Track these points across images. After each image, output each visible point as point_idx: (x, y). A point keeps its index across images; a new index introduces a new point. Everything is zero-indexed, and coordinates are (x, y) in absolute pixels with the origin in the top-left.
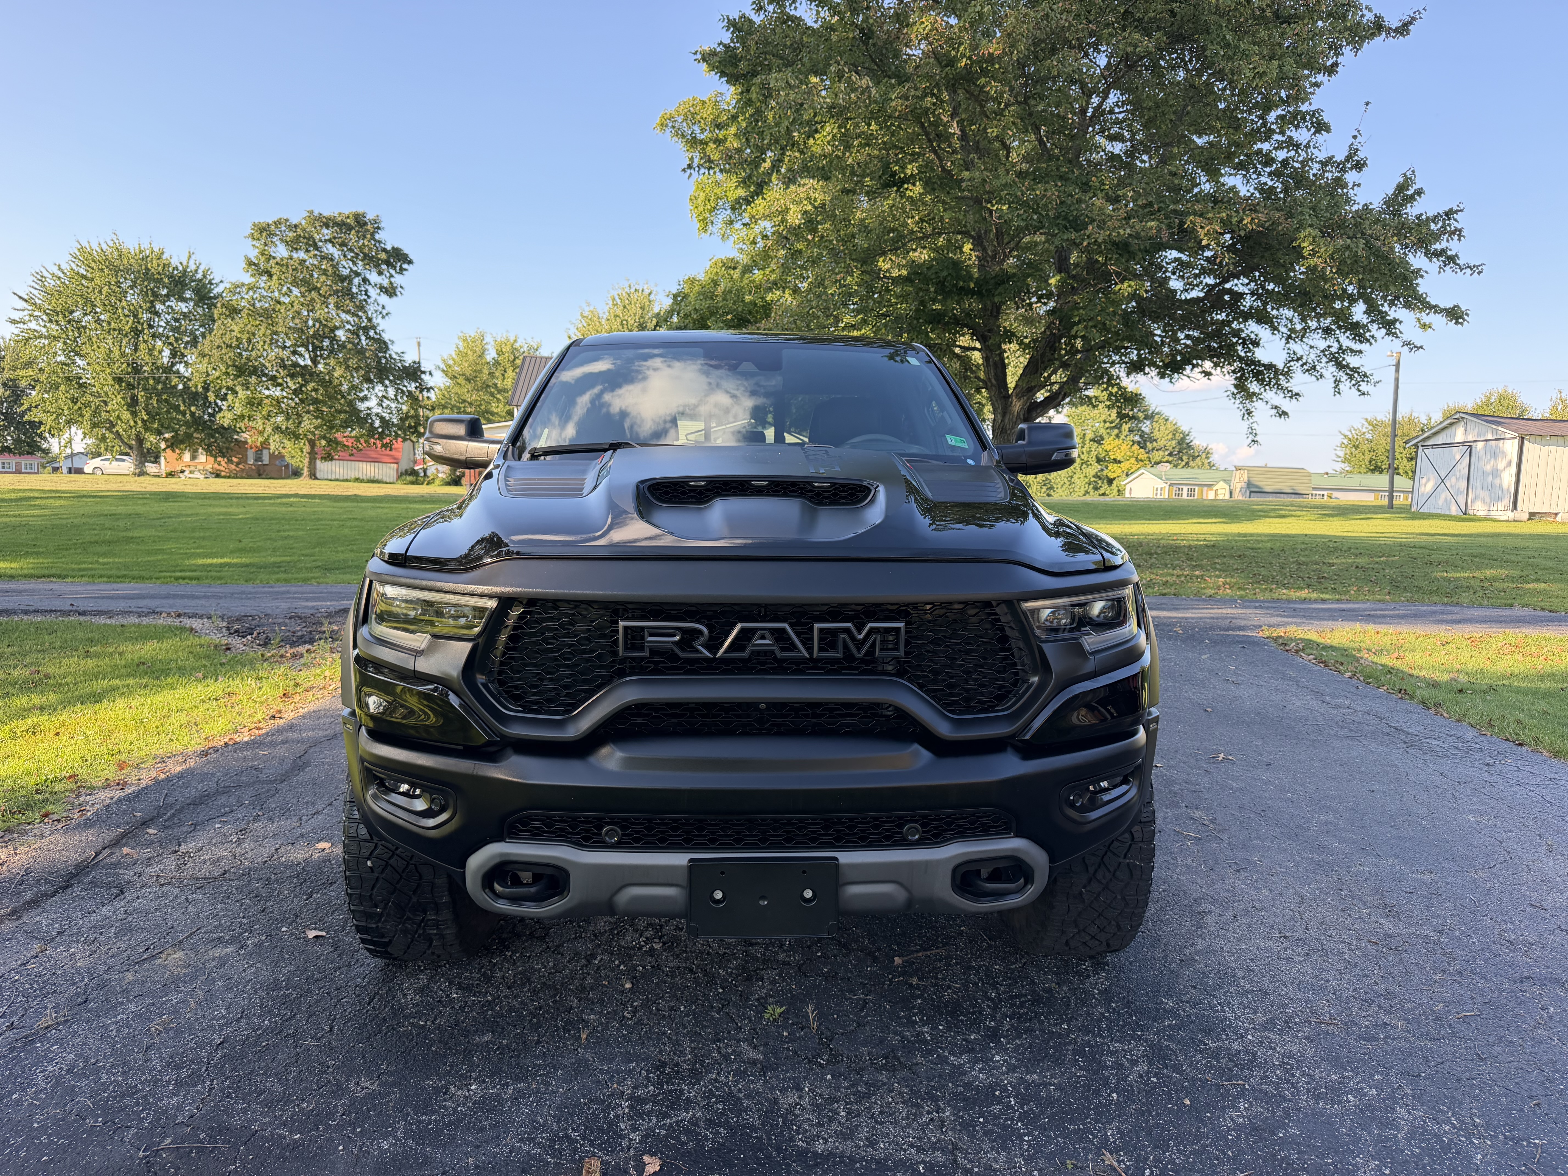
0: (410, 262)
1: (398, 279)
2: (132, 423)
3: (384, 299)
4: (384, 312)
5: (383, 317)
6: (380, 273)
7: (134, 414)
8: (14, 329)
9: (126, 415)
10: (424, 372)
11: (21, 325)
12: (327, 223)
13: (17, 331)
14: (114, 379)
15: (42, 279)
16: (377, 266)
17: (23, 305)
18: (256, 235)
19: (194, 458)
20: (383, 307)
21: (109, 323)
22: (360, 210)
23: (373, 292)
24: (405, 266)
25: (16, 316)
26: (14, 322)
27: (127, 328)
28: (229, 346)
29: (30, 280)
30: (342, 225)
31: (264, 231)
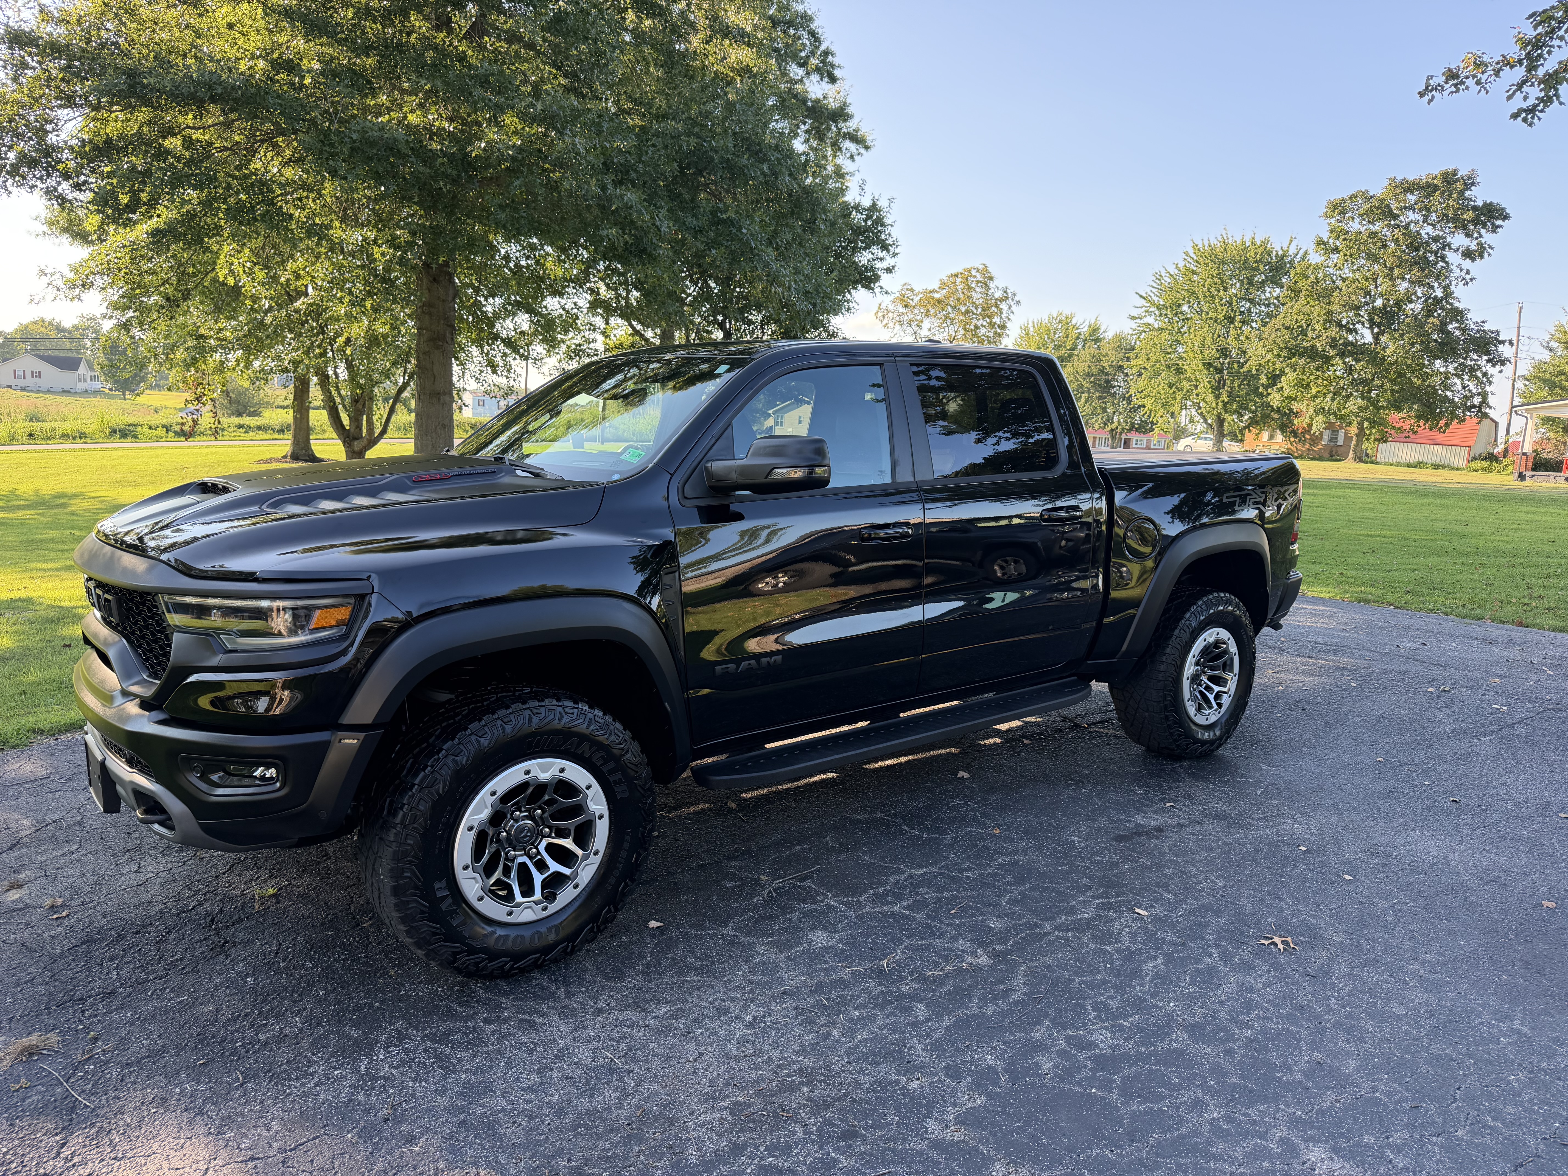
0: (1506, 217)
1: (1488, 238)
2: (1214, 405)
3: (1467, 264)
4: (1468, 277)
5: (1466, 284)
6: (1468, 235)
7: (1217, 397)
8: (1133, 324)
9: (1210, 398)
10: (1502, 342)
11: (1138, 321)
12: (1411, 187)
13: (1134, 326)
14: (1204, 364)
15: (1159, 278)
16: (1464, 227)
17: (1143, 302)
18: (1330, 213)
19: (1271, 437)
20: (1468, 272)
21: (1208, 313)
22: (1450, 168)
23: (1453, 258)
24: (1499, 222)
25: (1135, 312)
26: (1133, 318)
27: (1220, 316)
28: (1287, 328)
29: (1150, 279)
30: (1427, 189)
31: (1339, 208)
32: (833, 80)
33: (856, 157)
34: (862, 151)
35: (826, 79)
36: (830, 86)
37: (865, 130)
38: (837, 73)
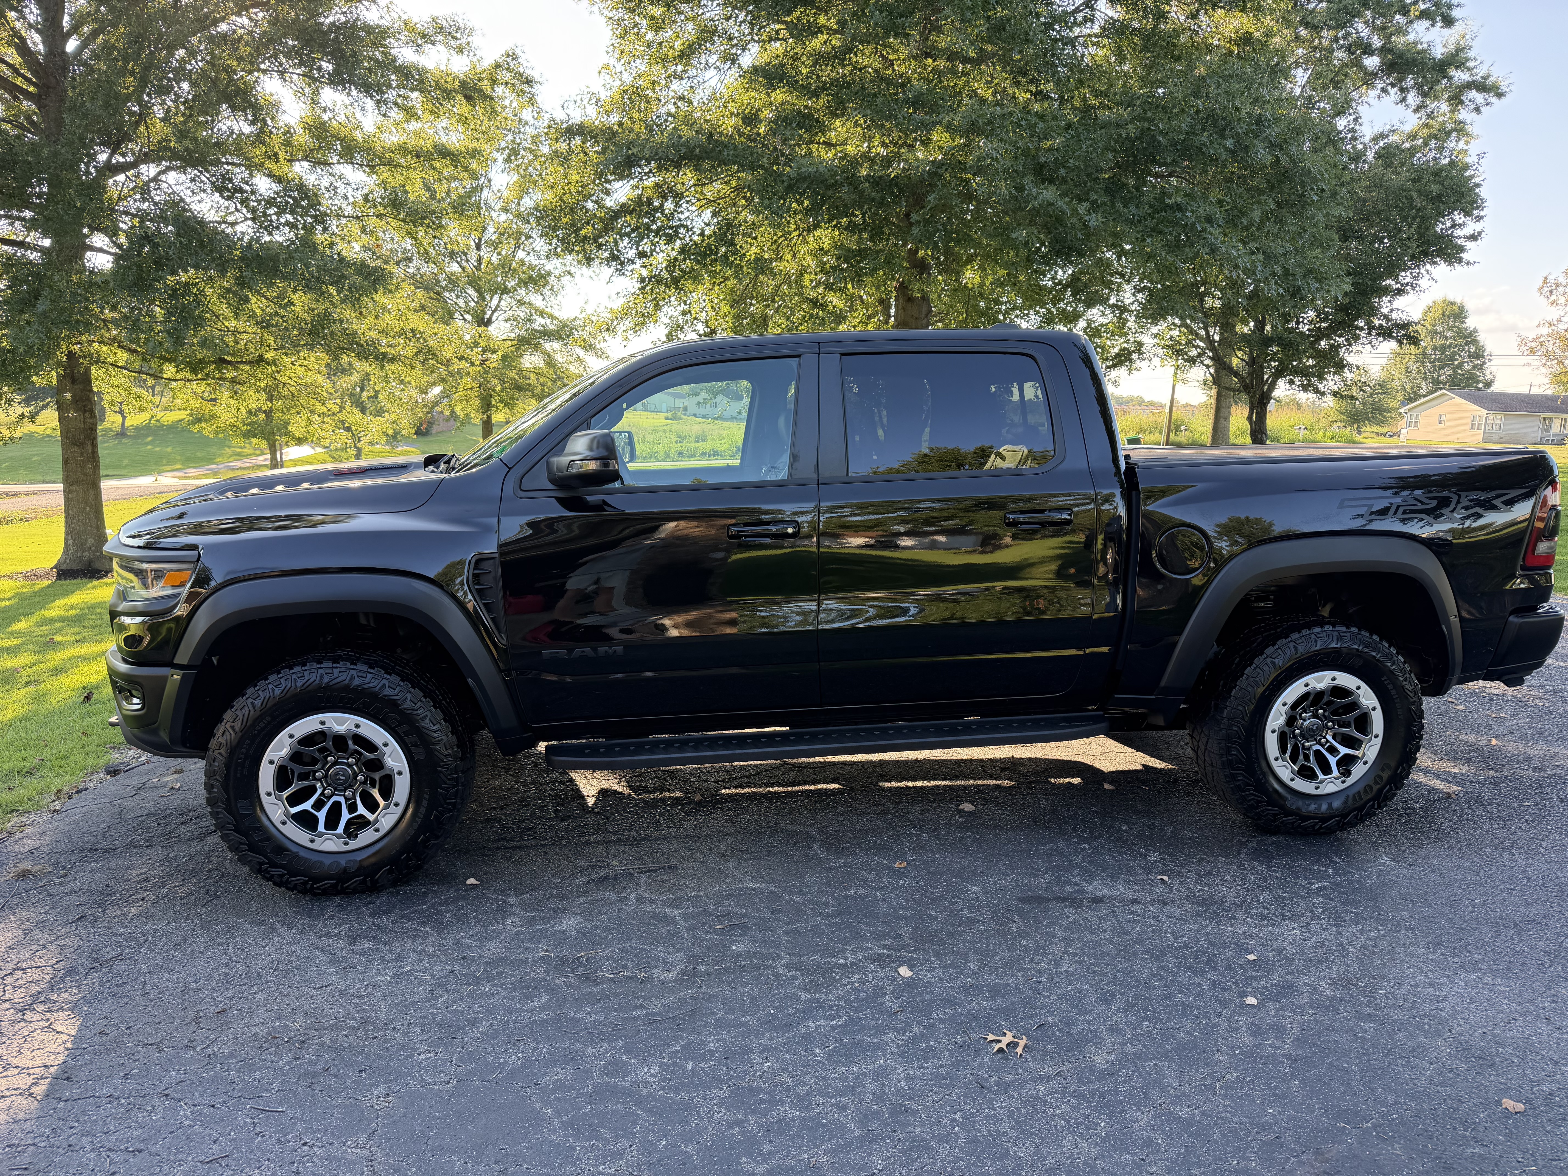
32: (1449, 22)
33: (1482, 109)
34: (1494, 100)
35: (1439, 24)
36: (1447, 31)
37: (1498, 75)
38: (1455, 13)
